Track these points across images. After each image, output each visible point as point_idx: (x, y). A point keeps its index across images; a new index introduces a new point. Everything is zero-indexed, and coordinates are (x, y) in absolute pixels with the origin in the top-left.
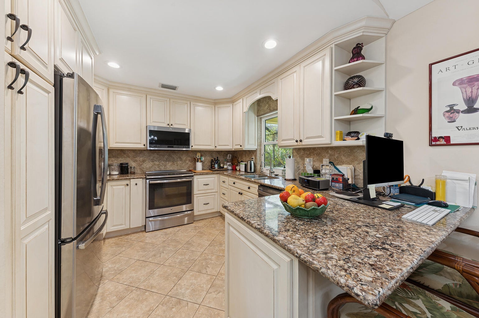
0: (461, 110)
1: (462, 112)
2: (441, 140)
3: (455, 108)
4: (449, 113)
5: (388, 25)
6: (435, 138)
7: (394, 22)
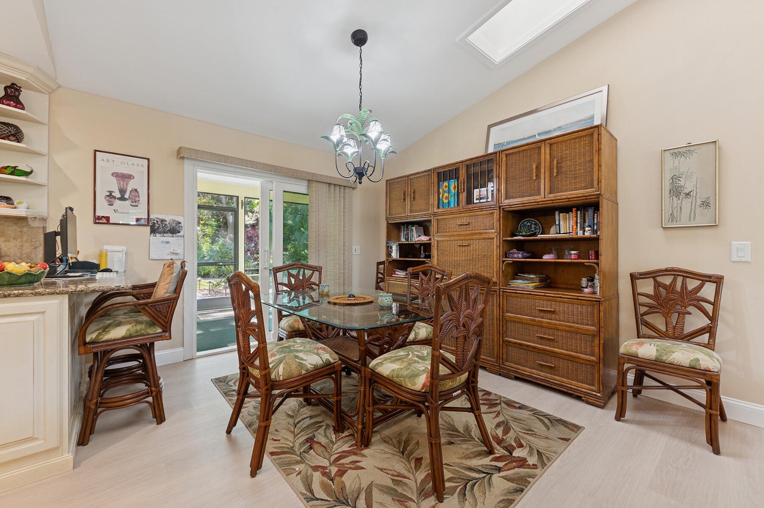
0: (117, 197)
1: (118, 199)
2: (103, 219)
3: (113, 194)
4: (109, 198)
5: (55, 87)
6: (99, 217)
7: (60, 86)
